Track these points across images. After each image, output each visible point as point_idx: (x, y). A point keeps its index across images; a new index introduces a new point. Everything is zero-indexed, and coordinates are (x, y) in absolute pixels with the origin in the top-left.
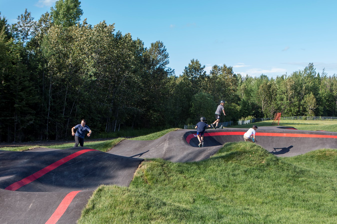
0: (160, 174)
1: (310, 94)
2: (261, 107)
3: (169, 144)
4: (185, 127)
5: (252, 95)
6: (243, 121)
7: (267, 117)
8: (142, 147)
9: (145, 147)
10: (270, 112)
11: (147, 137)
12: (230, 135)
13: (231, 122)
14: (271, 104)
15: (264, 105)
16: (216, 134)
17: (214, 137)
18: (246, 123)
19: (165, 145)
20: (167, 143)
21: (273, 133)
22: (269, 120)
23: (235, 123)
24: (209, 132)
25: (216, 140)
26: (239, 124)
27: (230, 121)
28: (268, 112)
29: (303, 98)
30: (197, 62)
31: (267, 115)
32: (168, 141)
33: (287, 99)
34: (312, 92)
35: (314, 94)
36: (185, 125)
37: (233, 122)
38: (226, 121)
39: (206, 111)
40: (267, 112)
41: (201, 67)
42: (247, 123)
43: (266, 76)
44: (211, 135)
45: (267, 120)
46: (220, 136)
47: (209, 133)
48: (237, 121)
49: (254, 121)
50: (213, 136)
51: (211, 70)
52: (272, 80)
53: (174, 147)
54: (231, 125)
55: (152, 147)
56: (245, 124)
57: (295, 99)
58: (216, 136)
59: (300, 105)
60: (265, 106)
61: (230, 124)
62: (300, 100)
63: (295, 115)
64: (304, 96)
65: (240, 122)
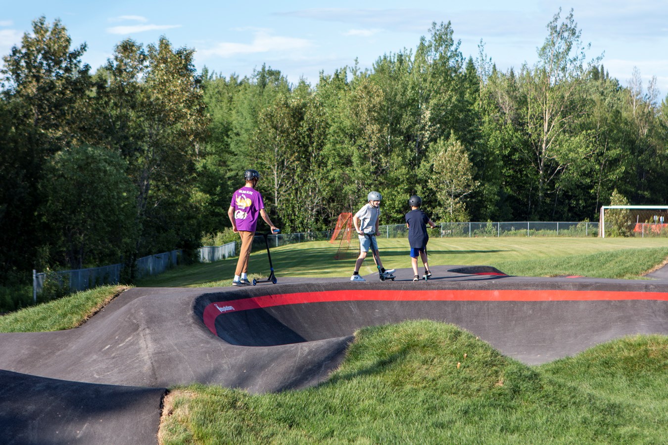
0: (240, 434)
1: (448, 137)
2: (270, 194)
3: (155, 340)
4: (37, 277)
5: (232, 147)
6: (213, 249)
7: (294, 229)
8: (44, 353)
9: (53, 353)
10: (306, 210)
11: (16, 320)
12: (320, 303)
13: (177, 253)
14: (305, 181)
15: (281, 186)
16: (278, 301)
17: (273, 311)
18: (224, 256)
19: (142, 344)
20: (148, 337)
22: (302, 239)
23: (189, 255)
24: (256, 295)
25: (281, 321)
26: (201, 260)
27: (173, 249)
28: (296, 210)
29: (423, 154)
30: (58, 31)
31: (292, 221)
32: (148, 331)
33: (364, 159)
34: (456, 132)
35: (463, 139)
36: (34, 271)
37: (184, 251)
38: (160, 251)
39: (101, 216)
40: (294, 211)
41: (72, 49)
42: (227, 255)
43: (279, 73)
44: (262, 304)
45: (297, 239)
46: (289, 305)
47: (256, 299)
48: (196, 249)
50: (268, 308)
51: (112, 58)
52: (303, 86)
53: (175, 348)
54: (178, 263)
55: (87, 354)
56: (221, 258)
57: (396, 160)
58: (277, 308)
59: (413, 181)
60: (284, 189)
61: (174, 261)
62: (413, 164)
63: (396, 220)
64: (427, 147)
65: (204, 253)
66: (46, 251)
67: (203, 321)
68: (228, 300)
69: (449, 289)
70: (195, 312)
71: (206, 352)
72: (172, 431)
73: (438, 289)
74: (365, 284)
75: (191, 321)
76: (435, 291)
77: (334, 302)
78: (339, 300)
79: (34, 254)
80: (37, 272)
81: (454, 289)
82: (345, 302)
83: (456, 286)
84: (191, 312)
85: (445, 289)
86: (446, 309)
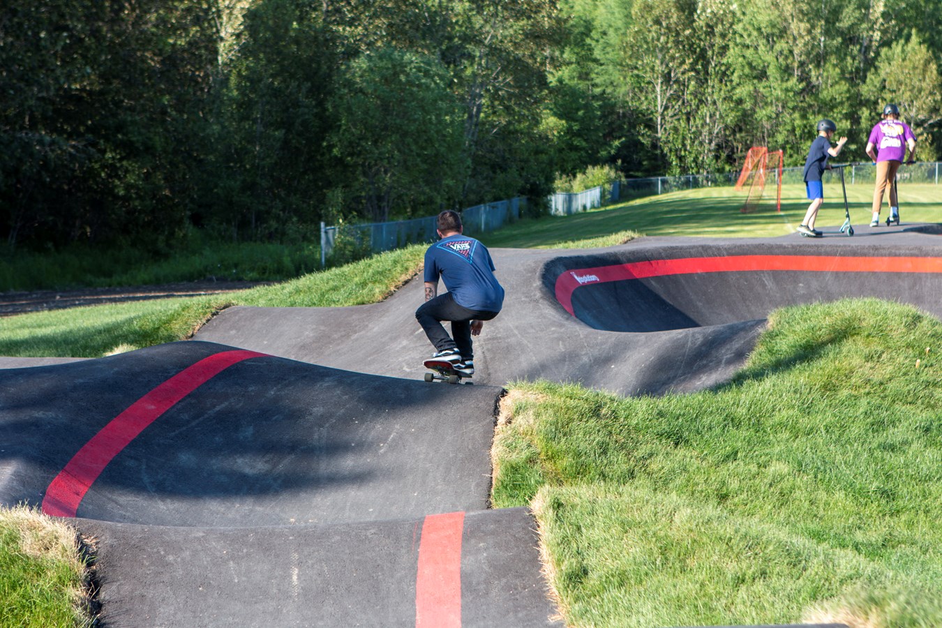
1: (908, 39)
2: (651, 120)
4: (326, 232)
5: (597, 54)
6: (570, 198)
7: (684, 170)
10: (701, 143)
12: (719, 273)
13: (519, 202)
14: (701, 101)
15: (666, 108)
16: (660, 269)
17: (653, 283)
18: (585, 207)
21: (917, 256)
22: (695, 184)
23: (537, 204)
24: (629, 261)
25: (664, 297)
26: (553, 212)
27: (513, 196)
28: (688, 142)
29: (870, 64)
31: (681, 158)
33: (786, 71)
34: (920, 31)
35: (929, 42)
36: (322, 224)
37: (529, 199)
38: (497, 199)
39: (414, 147)
40: (684, 145)
42: (589, 205)
44: (638, 272)
45: (688, 184)
46: (675, 275)
47: (629, 265)
48: (546, 196)
49: (620, 194)
50: (647, 278)
54: (520, 216)
55: (394, 339)
56: (580, 209)
57: (831, 70)
58: (659, 279)
59: (856, 101)
60: (670, 112)
61: (515, 212)
62: (857, 77)
64: (878, 54)
65: (557, 203)
66: (337, 196)
67: (554, 296)
68: (590, 267)
69: (906, 255)
70: (543, 283)
71: (559, 339)
72: (511, 447)
73: (890, 255)
74: (785, 247)
75: (538, 294)
76: (886, 259)
77: (739, 272)
78: (747, 269)
79: (322, 200)
80: (326, 225)
81: (912, 255)
82: (756, 272)
83: (916, 252)
84: (538, 283)
85: (899, 255)
86: (901, 283)
